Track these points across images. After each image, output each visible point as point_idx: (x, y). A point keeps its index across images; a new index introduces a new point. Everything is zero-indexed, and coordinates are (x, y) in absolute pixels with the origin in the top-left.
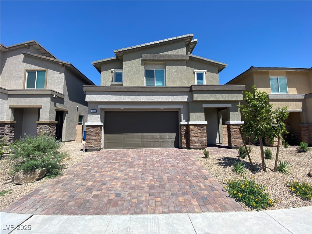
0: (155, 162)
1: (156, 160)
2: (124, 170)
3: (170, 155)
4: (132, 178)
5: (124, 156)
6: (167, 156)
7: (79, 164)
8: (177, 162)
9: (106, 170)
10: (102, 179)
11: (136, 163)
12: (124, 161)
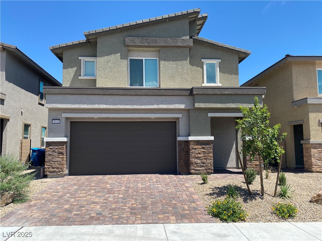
0: (140, 188)
1: (141, 186)
2: (102, 196)
3: (161, 181)
4: (112, 202)
5: (100, 183)
6: (157, 182)
7: (46, 191)
8: (166, 188)
9: (81, 196)
10: (78, 203)
11: (115, 189)
12: (100, 188)
